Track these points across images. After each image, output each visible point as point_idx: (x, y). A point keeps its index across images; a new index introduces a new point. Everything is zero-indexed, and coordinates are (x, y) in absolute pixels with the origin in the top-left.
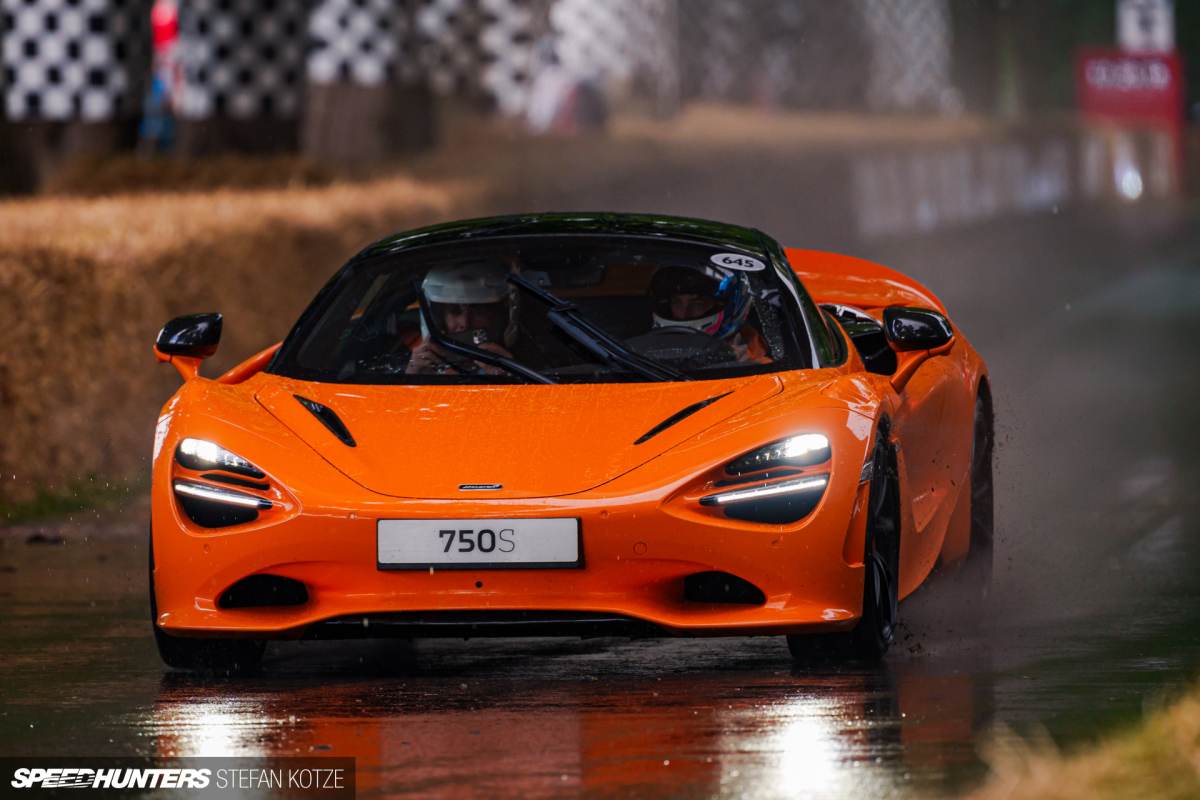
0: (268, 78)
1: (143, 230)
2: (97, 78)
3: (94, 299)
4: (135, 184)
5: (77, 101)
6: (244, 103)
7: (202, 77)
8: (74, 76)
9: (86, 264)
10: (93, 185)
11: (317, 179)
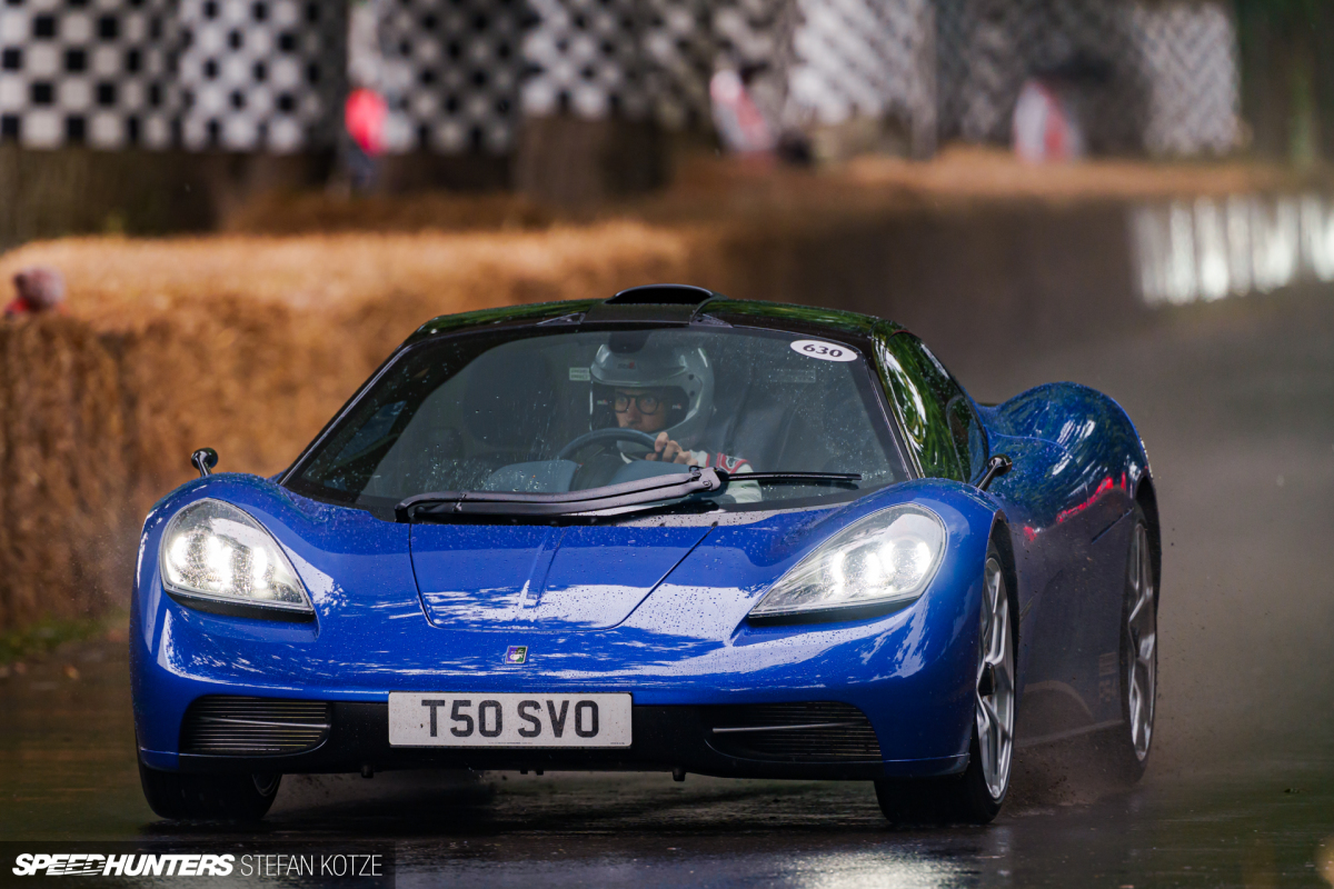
0: (478, 107)
1: (340, 275)
2: (286, 104)
3: (287, 351)
4: (331, 223)
5: (263, 129)
6: (450, 135)
7: (402, 104)
8: (260, 100)
9: (279, 312)
10: (282, 224)
11: (534, 222)
